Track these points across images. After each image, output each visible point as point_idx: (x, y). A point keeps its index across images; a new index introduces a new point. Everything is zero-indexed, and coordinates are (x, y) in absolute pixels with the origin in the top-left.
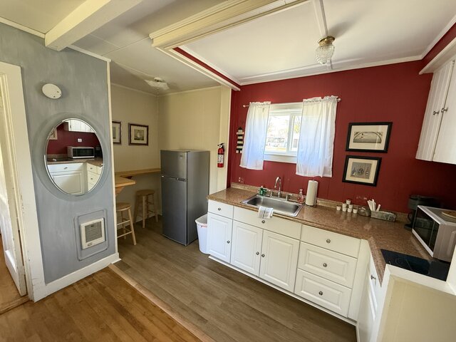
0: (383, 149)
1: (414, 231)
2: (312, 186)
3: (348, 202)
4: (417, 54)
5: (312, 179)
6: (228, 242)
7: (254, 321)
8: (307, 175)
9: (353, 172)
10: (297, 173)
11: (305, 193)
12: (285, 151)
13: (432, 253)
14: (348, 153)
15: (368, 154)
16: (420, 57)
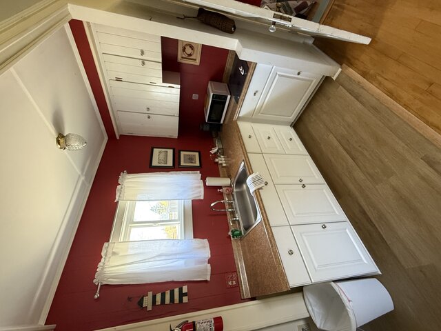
0: (172, 150)
1: (222, 122)
2: (211, 182)
3: (217, 160)
4: (103, 138)
5: (205, 183)
6: (324, 227)
7: (360, 146)
8: (202, 190)
9: (192, 163)
10: (202, 198)
11: (220, 187)
12: (178, 227)
13: (229, 97)
14: (177, 166)
15: (177, 156)
16: (106, 138)
